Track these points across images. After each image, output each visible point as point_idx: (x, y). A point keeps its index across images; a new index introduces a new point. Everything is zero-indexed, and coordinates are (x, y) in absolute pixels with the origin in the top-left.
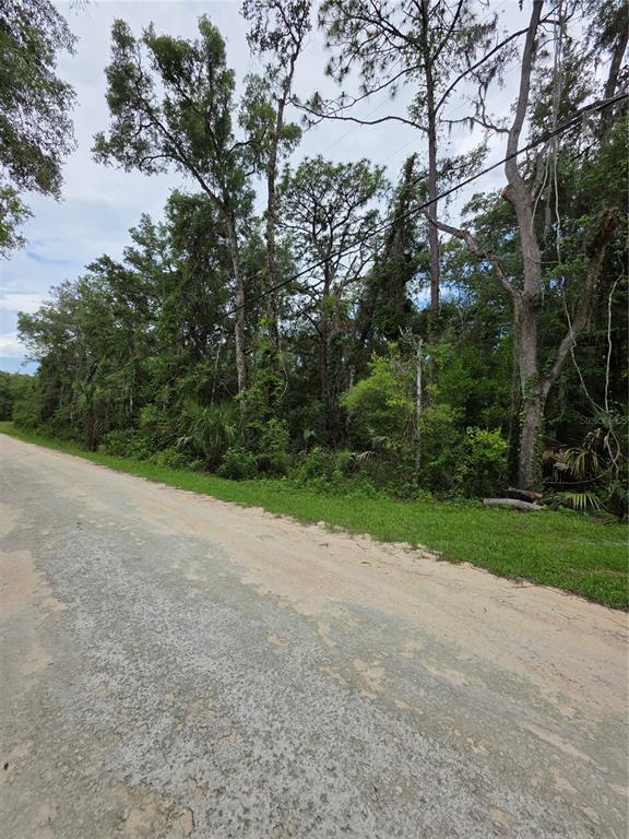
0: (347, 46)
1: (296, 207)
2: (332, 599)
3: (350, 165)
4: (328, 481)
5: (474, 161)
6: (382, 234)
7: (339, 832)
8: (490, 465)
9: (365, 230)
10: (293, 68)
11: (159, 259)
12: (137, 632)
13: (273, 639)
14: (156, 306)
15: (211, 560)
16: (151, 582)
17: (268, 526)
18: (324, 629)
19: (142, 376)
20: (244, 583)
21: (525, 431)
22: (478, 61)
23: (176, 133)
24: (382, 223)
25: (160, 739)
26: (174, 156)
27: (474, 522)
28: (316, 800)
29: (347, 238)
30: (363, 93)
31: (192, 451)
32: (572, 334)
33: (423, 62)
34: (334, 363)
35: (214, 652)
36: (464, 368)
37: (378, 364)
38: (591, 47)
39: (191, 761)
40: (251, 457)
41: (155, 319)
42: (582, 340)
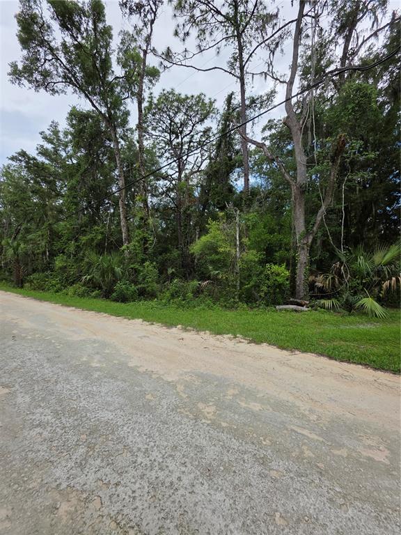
0: (188, 18)
1: (158, 122)
2: (185, 370)
3: (193, 96)
4: (183, 300)
5: (268, 99)
6: (214, 143)
7: (188, 495)
8: (280, 286)
9: (204, 139)
10: (152, 30)
11: (63, 154)
12: (60, 401)
13: (149, 397)
14: (63, 187)
15: (108, 354)
16: (68, 371)
17: (145, 330)
18: (180, 388)
19: (54, 235)
20: (129, 365)
21: (299, 265)
22: (269, 36)
23: (72, 67)
24: (214, 135)
25: (78, 461)
26: (71, 82)
27: (270, 320)
28: (175, 480)
29: (192, 144)
30: (199, 50)
31: (93, 285)
32: (323, 208)
33: (236, 34)
34: (186, 225)
35: (112, 408)
36: (264, 228)
37: (213, 225)
38: (333, 34)
39: (99, 470)
40: (133, 288)
41: (63, 196)
42: (330, 211)
